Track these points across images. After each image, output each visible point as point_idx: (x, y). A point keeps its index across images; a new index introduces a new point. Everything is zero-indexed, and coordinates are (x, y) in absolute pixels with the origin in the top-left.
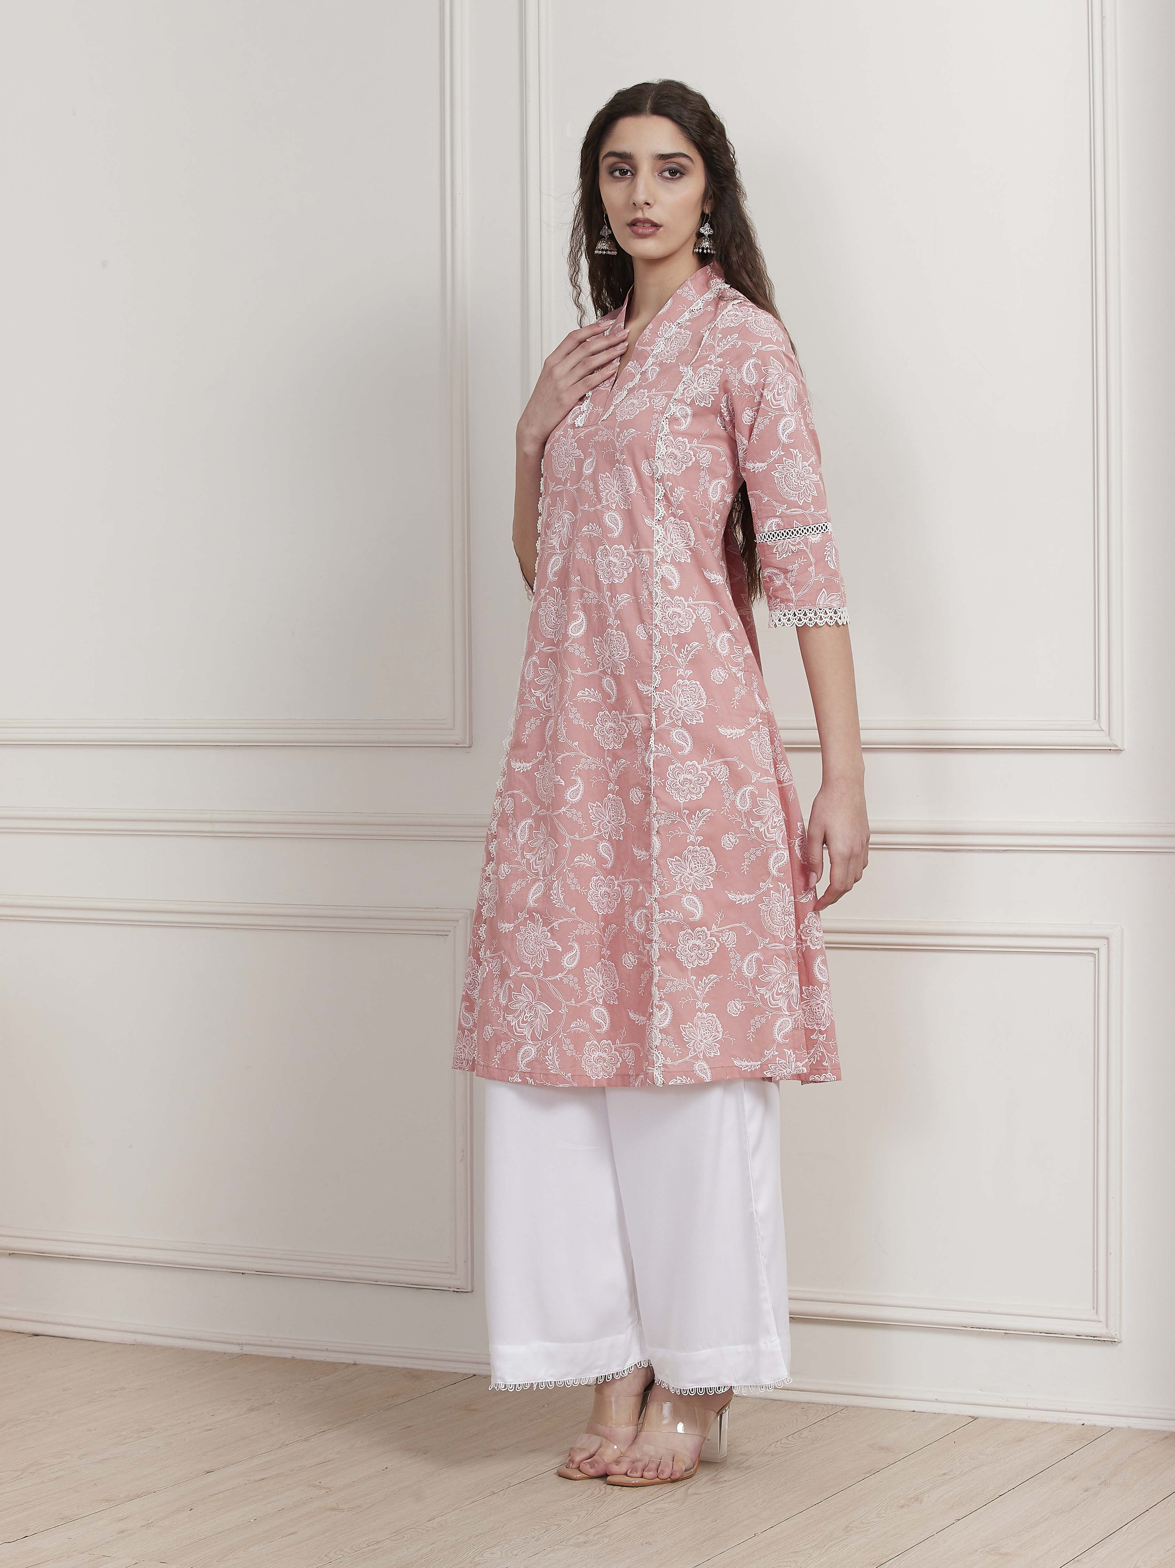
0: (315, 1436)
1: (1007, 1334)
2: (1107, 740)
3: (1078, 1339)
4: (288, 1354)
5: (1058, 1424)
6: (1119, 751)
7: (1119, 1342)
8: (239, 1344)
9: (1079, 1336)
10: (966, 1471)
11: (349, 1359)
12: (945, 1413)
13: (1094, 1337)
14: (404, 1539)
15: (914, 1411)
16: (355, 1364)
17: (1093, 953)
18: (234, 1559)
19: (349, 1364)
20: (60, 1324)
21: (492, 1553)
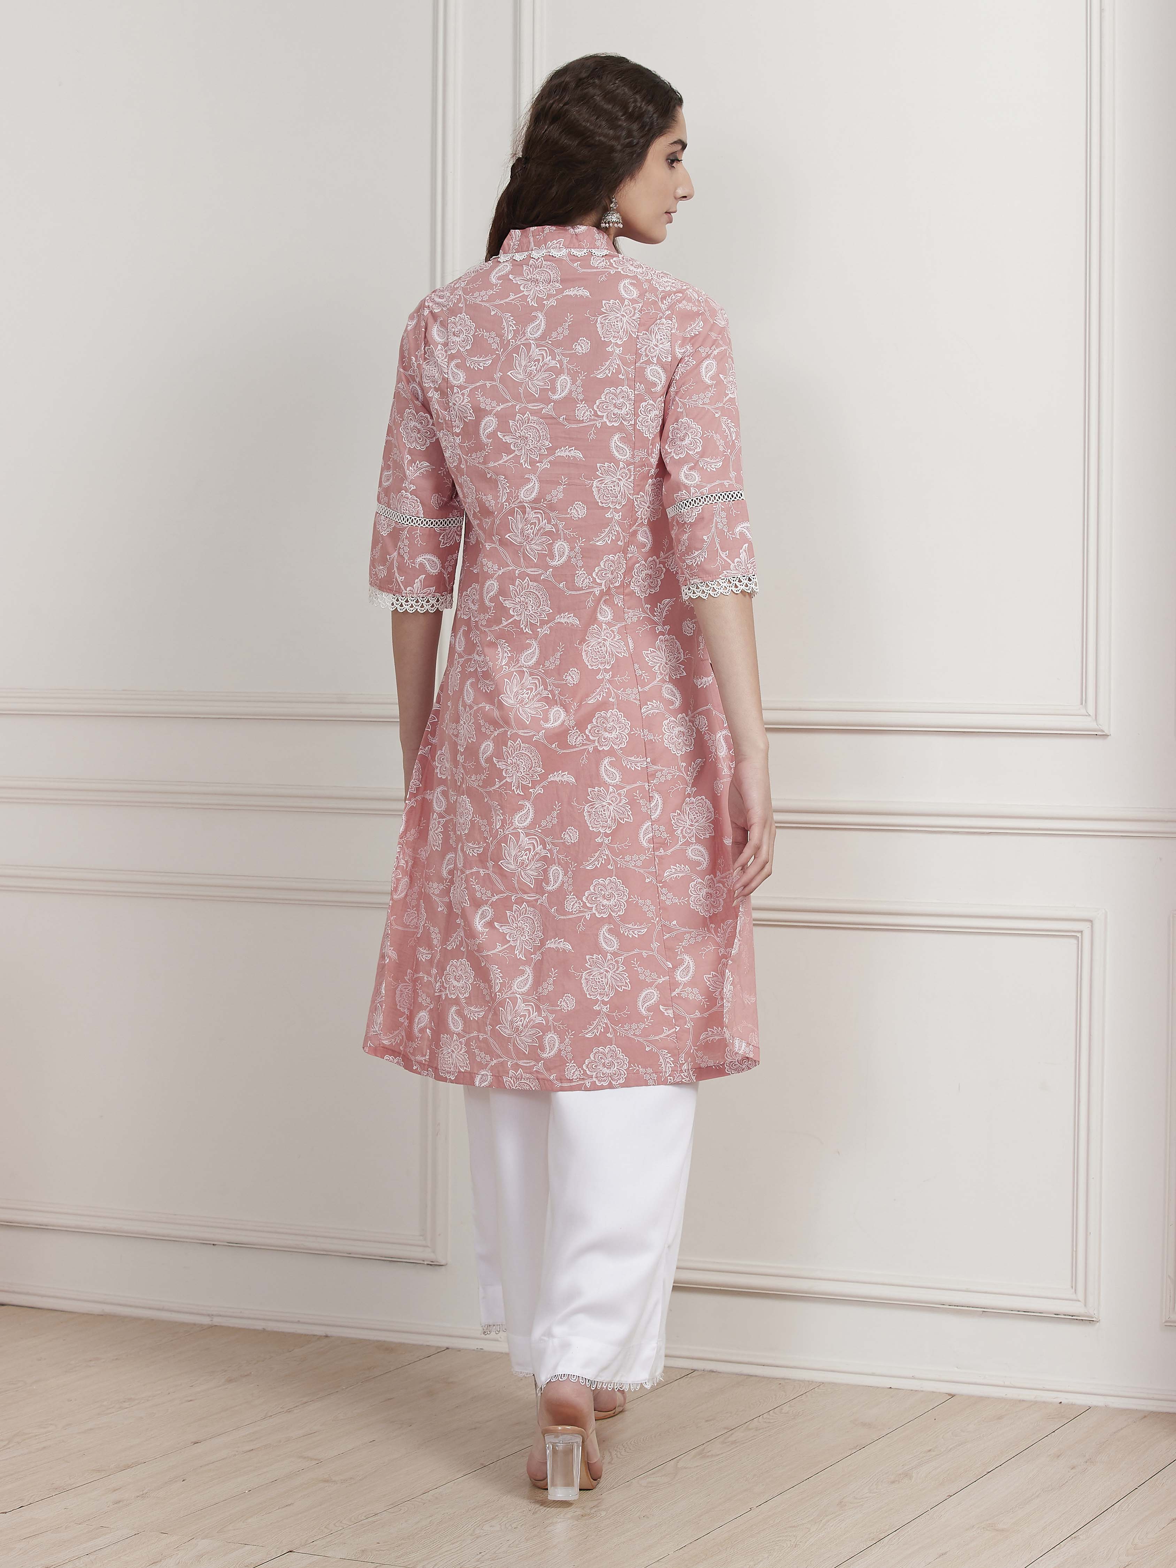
0: (297, 1408)
1: (985, 1312)
2: (1093, 725)
3: (1057, 1318)
4: (259, 1325)
5: (1036, 1403)
6: (1105, 736)
7: (1097, 1322)
8: (209, 1315)
9: (1057, 1314)
10: (951, 1447)
11: (319, 1331)
12: (922, 1389)
13: (1072, 1316)
14: (402, 1512)
15: (891, 1388)
16: (327, 1336)
17: (1076, 936)
18: (234, 1530)
19: (321, 1336)
20: (27, 1294)
21: (491, 1526)
